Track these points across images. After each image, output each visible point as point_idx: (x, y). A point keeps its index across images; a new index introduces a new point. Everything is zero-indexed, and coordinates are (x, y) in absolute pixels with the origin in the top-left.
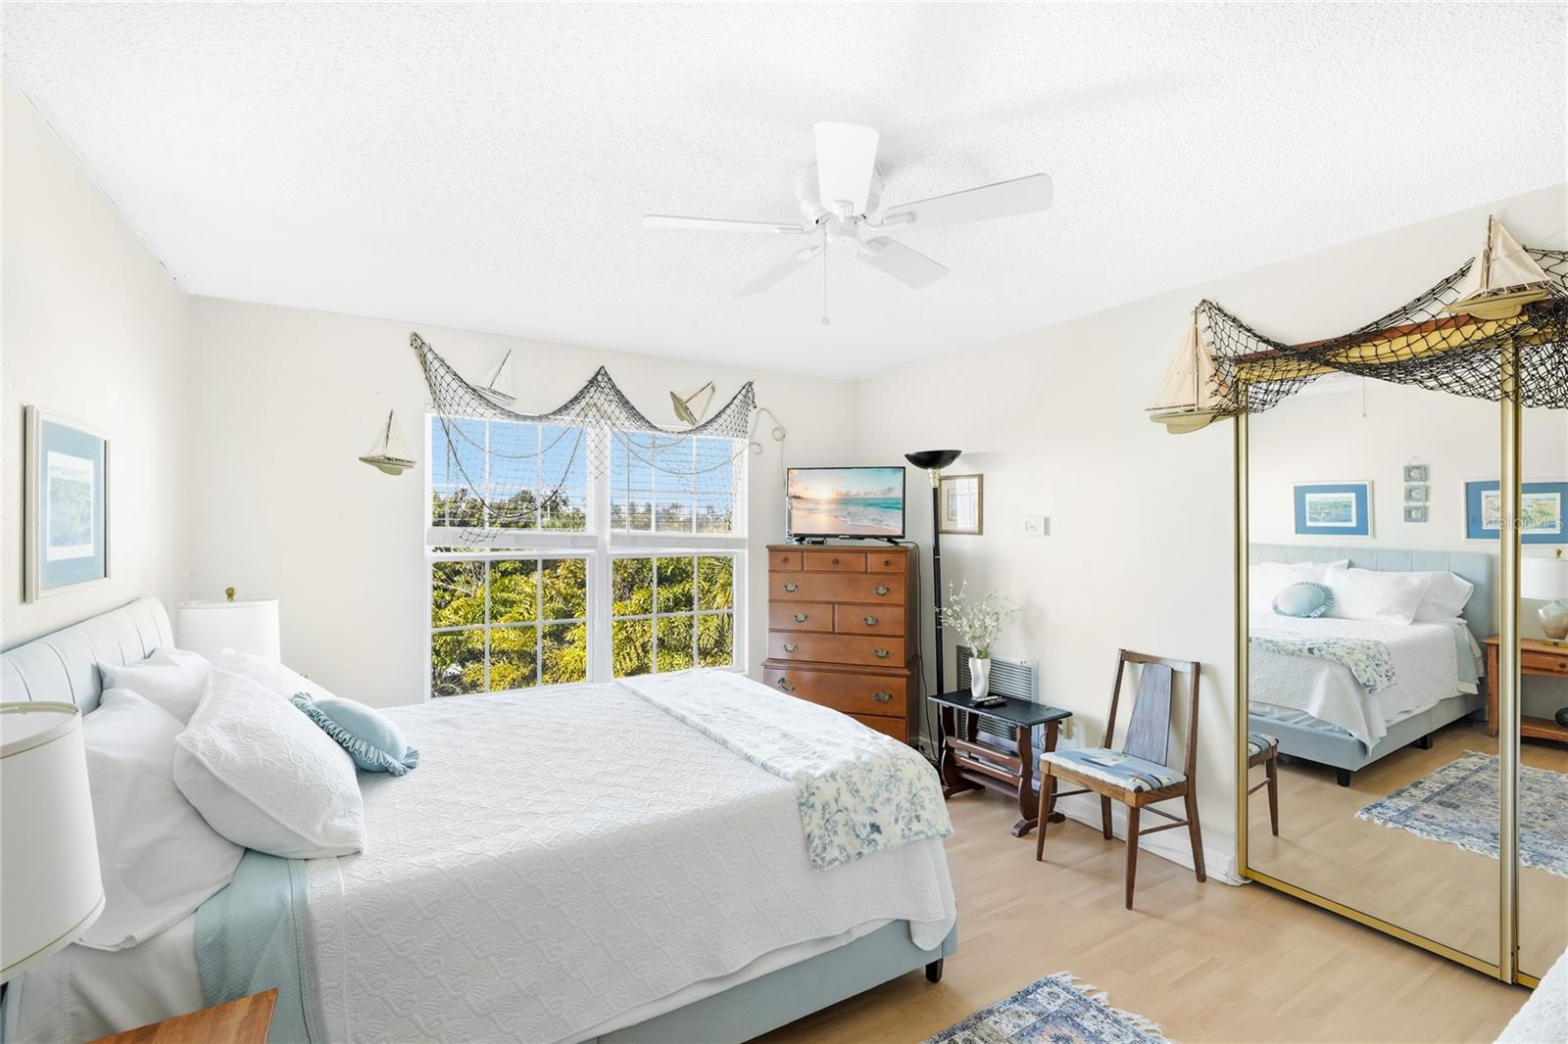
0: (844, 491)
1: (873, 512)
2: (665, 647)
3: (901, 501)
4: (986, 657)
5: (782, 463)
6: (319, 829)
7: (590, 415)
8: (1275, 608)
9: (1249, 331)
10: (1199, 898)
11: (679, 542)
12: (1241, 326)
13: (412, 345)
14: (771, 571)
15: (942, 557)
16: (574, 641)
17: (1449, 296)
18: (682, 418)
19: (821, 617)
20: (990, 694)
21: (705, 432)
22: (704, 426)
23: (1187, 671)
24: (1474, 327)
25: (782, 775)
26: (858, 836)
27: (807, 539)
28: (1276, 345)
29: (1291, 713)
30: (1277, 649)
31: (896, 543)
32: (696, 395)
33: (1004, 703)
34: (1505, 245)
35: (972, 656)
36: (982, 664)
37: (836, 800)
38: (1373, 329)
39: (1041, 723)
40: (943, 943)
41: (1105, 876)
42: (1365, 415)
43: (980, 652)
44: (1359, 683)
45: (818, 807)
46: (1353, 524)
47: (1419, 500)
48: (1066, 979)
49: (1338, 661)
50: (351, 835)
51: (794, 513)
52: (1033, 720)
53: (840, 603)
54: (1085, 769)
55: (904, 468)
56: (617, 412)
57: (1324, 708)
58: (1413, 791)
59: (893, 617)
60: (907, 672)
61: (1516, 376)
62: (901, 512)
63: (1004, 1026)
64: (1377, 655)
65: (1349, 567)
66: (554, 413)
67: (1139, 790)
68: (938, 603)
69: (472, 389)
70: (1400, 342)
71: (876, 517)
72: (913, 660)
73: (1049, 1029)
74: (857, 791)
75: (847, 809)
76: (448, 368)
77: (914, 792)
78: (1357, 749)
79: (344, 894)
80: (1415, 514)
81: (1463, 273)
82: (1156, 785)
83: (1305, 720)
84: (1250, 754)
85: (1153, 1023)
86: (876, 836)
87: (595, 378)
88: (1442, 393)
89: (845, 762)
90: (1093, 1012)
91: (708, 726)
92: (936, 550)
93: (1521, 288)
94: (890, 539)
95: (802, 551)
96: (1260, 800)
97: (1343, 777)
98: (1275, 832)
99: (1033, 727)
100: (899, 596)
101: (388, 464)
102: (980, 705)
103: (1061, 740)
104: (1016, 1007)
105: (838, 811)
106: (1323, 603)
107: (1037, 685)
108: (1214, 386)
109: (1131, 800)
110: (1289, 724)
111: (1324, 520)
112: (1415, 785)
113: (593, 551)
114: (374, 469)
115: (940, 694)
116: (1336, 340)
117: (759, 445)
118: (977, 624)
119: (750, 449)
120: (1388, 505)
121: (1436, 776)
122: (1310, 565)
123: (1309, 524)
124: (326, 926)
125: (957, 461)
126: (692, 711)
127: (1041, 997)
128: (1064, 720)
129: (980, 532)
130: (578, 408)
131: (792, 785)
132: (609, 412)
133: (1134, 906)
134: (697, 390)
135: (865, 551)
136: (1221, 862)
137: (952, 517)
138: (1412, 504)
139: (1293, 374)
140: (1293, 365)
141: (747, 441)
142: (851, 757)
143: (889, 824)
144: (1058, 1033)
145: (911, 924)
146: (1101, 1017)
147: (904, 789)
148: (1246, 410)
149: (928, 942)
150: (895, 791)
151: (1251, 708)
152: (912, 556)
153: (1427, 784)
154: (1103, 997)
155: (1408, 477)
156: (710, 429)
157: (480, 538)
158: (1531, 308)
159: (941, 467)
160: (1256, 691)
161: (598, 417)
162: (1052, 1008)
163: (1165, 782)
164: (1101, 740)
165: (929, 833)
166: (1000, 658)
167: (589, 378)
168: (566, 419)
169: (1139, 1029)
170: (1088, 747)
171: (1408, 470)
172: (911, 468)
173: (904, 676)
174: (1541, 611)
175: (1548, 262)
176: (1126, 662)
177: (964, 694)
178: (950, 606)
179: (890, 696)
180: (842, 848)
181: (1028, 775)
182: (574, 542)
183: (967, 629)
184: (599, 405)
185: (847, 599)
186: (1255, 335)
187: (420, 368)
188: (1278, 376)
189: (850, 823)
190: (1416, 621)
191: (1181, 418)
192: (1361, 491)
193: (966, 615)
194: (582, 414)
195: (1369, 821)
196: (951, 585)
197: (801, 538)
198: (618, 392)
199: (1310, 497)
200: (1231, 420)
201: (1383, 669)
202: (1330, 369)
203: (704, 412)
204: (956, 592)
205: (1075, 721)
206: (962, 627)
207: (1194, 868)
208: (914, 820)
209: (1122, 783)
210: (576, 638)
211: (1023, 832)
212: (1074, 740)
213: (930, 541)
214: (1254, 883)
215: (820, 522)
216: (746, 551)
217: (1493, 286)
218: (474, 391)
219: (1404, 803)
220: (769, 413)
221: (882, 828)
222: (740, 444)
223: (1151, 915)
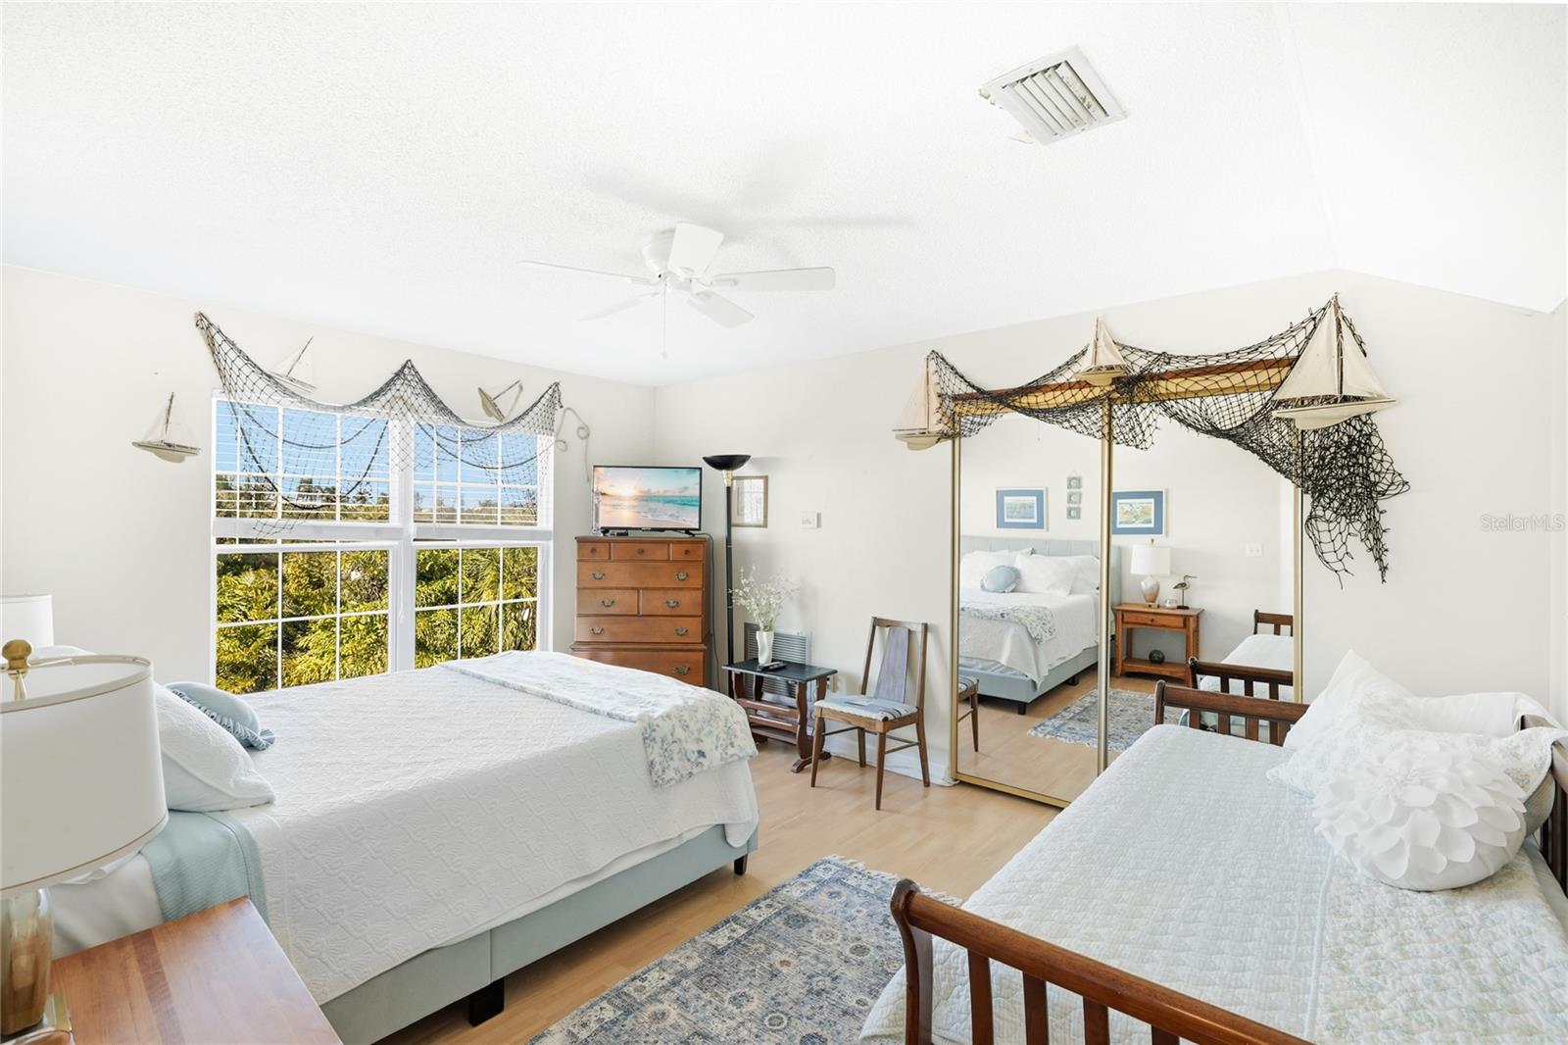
0: (646, 489)
1: (671, 508)
2: (427, 650)
3: (698, 499)
4: (770, 630)
5: (586, 460)
6: (232, 784)
7: (396, 407)
8: (982, 586)
9: (962, 377)
10: (925, 796)
11: (486, 534)
12: (957, 373)
13: (197, 325)
14: (579, 561)
15: (733, 547)
16: (307, 649)
17: (1075, 368)
18: (490, 414)
19: (626, 601)
20: (773, 661)
21: (513, 428)
22: (512, 422)
23: (919, 629)
24: (1088, 390)
25: (627, 719)
26: (689, 760)
27: (611, 531)
28: (978, 390)
29: (989, 664)
30: (981, 616)
31: (693, 535)
32: (504, 392)
33: (782, 667)
34: (1105, 340)
35: (759, 629)
36: (768, 637)
37: (672, 734)
38: (1035, 384)
39: (813, 679)
40: (748, 841)
41: (861, 791)
42: (1039, 439)
43: (765, 627)
44: (1031, 637)
45: (658, 740)
46: (1035, 521)
47: (1076, 503)
48: (834, 858)
49: (1020, 622)
50: (258, 787)
51: (601, 508)
52: (807, 677)
53: (643, 589)
54: (847, 709)
55: (700, 469)
56: (424, 405)
57: (1010, 659)
58: (1064, 714)
59: (690, 600)
60: (703, 647)
61: (1110, 423)
62: (697, 509)
63: (794, 893)
64: (1043, 617)
65: (1032, 553)
66: (358, 404)
67: (885, 719)
68: (730, 585)
69: (267, 375)
70: (1050, 395)
71: (674, 512)
72: (708, 636)
73: (826, 889)
74: (687, 727)
75: (679, 740)
76: (240, 352)
77: (729, 725)
78: (1030, 684)
79: (279, 826)
80: (1074, 513)
81: (1083, 353)
82: (897, 715)
83: (999, 668)
84: (960, 691)
85: (894, 874)
86: (701, 760)
87: (402, 371)
88: (1072, 432)
89: (677, 707)
90: (855, 874)
91: (550, 692)
92: (729, 541)
93: (1112, 368)
94: (687, 531)
95: (609, 542)
96: (966, 725)
97: (1021, 708)
98: (976, 750)
99: (809, 683)
100: (697, 581)
101: (169, 450)
102: (766, 669)
103: (828, 693)
104: (802, 880)
105: (673, 742)
106: (1013, 581)
107: (810, 651)
108: (939, 416)
109: (880, 728)
110: (989, 672)
111: (1016, 517)
112: (1065, 710)
113: (396, 543)
114: (150, 455)
115: (731, 663)
116: (1014, 390)
117: (564, 442)
118: (764, 602)
119: (556, 447)
120: (1056, 505)
121: (1079, 702)
122: (1006, 552)
123: (1006, 520)
124: (270, 853)
125: (746, 465)
126: (528, 682)
127: (819, 873)
128: (830, 677)
129: (765, 525)
130: (383, 400)
131: (637, 725)
132: (416, 405)
133: (882, 807)
134: (506, 387)
135: (666, 542)
136: (939, 772)
137: (740, 513)
138: (1072, 505)
139: (988, 412)
140: (989, 405)
141: (553, 439)
142: (680, 702)
143: (711, 750)
144: (831, 890)
145: (727, 828)
146: (860, 877)
147: (722, 723)
148: (959, 435)
149: (737, 840)
150: (715, 725)
151: (960, 662)
152: (707, 544)
153: (1073, 708)
154: (861, 866)
155: (1070, 486)
156: (518, 426)
157: (274, 530)
158: (1116, 381)
159: (733, 469)
160: (965, 647)
161: (404, 410)
162: (827, 877)
163: (904, 713)
164: (859, 690)
165: (741, 755)
166: (782, 631)
167: (396, 370)
168: (372, 410)
169: (884, 880)
170: (848, 695)
171: (1070, 480)
172: (707, 469)
173: (700, 651)
174: (1143, 584)
175: (1125, 352)
176: (877, 627)
177: (751, 661)
178: (741, 588)
179: (689, 669)
180: (677, 771)
181: (803, 722)
182: (378, 534)
183: (755, 607)
184: (405, 397)
185: (651, 585)
186: (966, 381)
187: (206, 351)
188: (979, 412)
189: (683, 751)
190: (1071, 593)
191: (917, 438)
192: (1039, 494)
193: (755, 596)
194: (388, 406)
195: (1036, 735)
196: (742, 570)
197: (606, 530)
198: (425, 386)
199: (1007, 500)
200: (950, 442)
201: (1047, 627)
202: (1010, 410)
203: (511, 410)
204: (746, 576)
205: (839, 677)
206: (750, 603)
207: (922, 778)
208: (730, 747)
209: (874, 716)
210: (311, 645)
211: (800, 769)
212: (838, 692)
213: (723, 533)
214: (962, 783)
215: (625, 517)
216: (551, 543)
217: (1098, 364)
218: (270, 377)
219: (1057, 722)
220: (574, 412)
221: (706, 754)
222: (544, 442)
223: (891, 811)
